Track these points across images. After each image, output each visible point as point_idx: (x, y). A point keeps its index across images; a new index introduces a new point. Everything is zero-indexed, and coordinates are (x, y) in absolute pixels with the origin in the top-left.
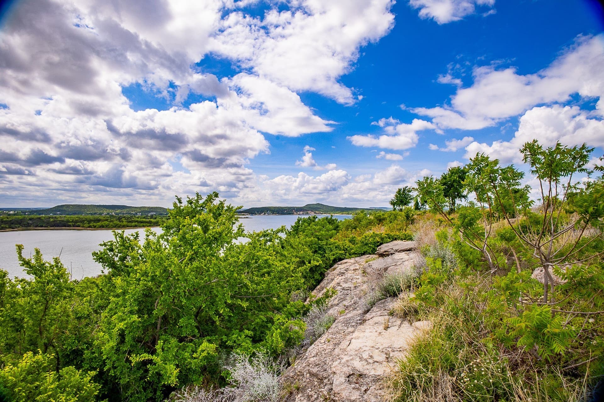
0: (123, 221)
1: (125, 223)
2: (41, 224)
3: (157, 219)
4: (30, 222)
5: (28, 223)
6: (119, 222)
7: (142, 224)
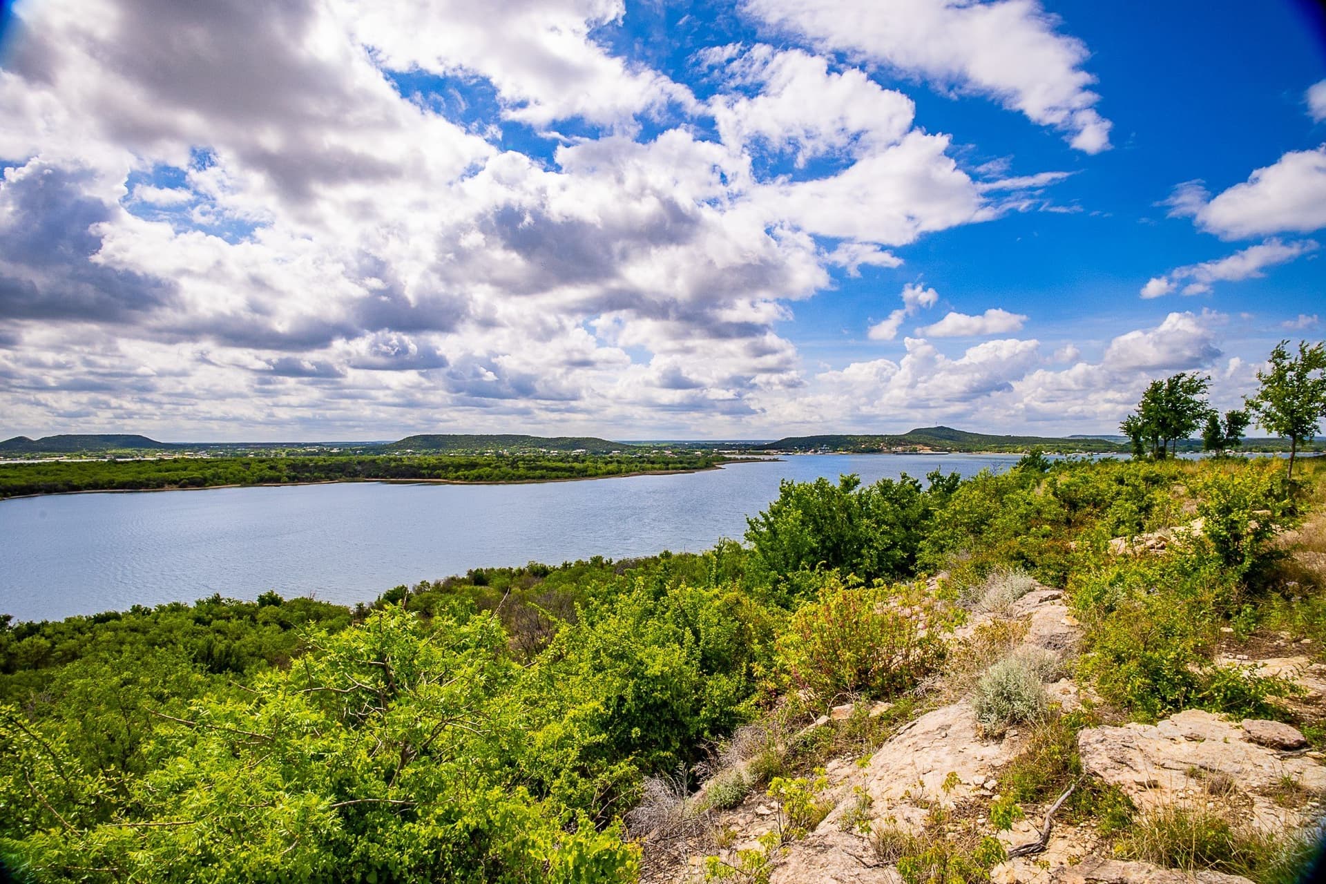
0: (518, 468)
1: (522, 471)
2: (376, 472)
3: (587, 463)
4: (359, 468)
5: (355, 470)
6: (510, 470)
7: (554, 474)
